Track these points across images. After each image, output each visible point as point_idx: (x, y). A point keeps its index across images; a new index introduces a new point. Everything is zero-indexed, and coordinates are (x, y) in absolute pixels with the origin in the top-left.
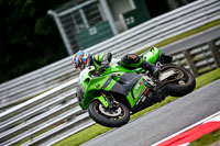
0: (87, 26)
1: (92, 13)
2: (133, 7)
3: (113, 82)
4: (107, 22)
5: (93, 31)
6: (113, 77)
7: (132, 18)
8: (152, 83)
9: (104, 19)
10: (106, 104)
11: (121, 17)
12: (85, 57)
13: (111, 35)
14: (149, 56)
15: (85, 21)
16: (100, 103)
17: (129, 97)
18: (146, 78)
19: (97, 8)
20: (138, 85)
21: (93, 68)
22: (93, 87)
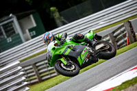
0: (6, 37)
1: (9, 29)
2: (35, 25)
3: (69, 50)
4: (18, 34)
5: (9, 40)
6: (69, 47)
7: (34, 32)
8: (91, 51)
9: (16, 32)
10: (65, 63)
11: (27, 31)
12: (50, 36)
13: (21, 42)
14: (88, 36)
15: (4, 33)
16: (62, 62)
17: (79, 59)
18: (88, 48)
19: (12, 26)
20: (84, 52)
21: (56, 42)
22: (57, 53)
